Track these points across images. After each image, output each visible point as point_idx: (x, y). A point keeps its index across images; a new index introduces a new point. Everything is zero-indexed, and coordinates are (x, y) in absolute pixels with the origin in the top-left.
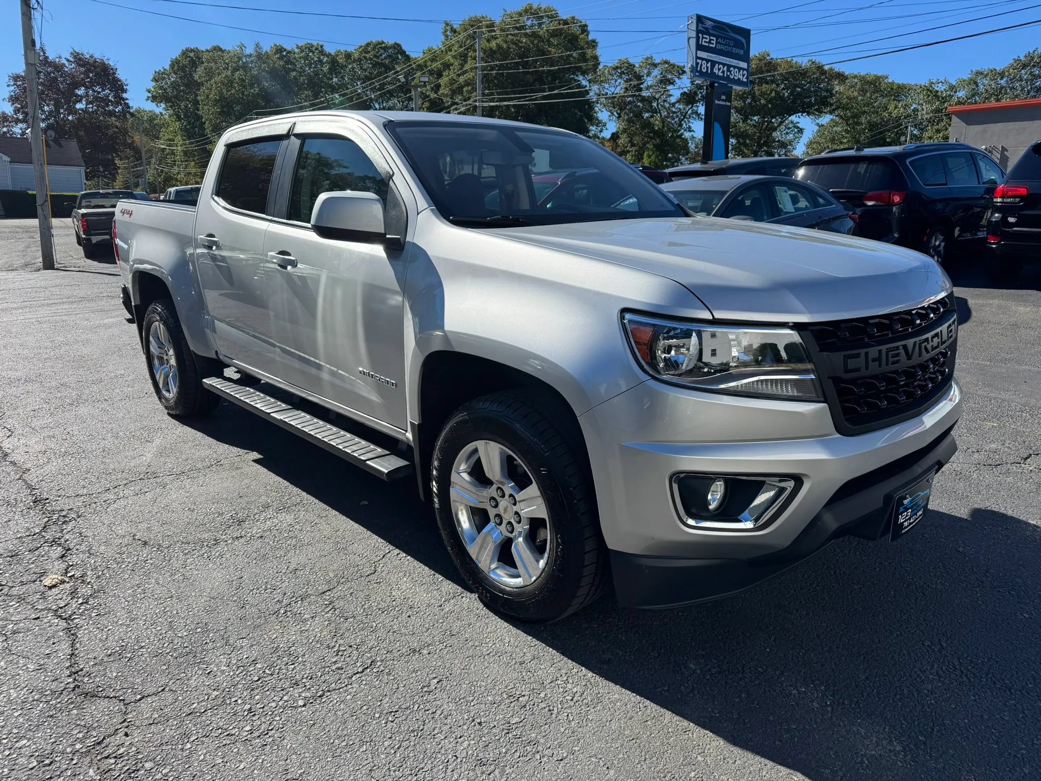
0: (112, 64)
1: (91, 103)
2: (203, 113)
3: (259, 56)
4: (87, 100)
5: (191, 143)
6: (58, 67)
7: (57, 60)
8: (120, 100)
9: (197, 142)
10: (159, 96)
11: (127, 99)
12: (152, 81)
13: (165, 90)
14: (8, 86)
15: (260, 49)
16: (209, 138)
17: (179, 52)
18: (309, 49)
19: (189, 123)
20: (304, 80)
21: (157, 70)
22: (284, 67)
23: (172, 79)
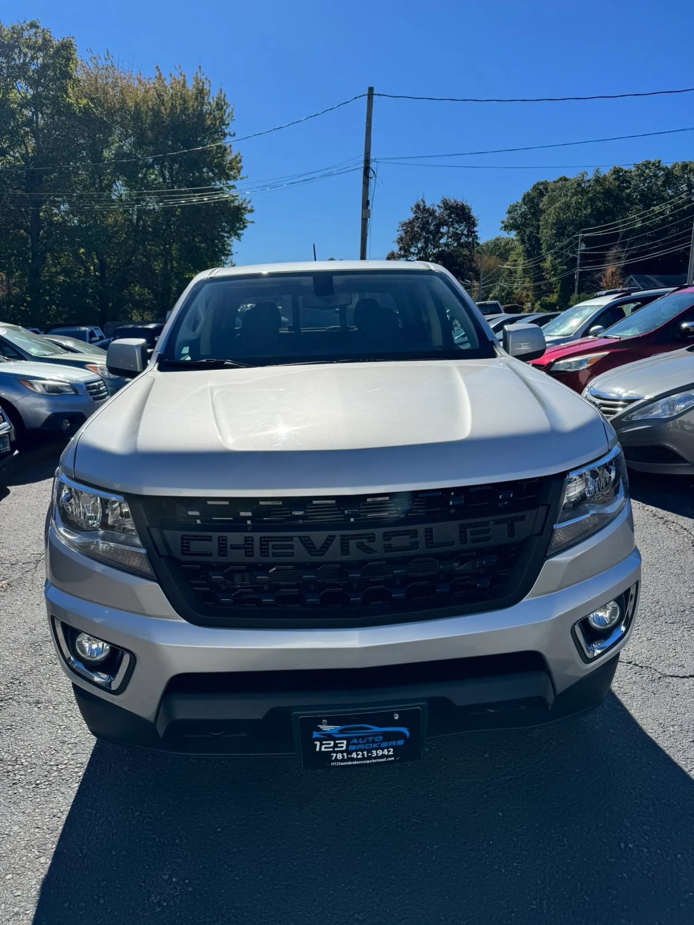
0: (469, 205)
1: (450, 237)
2: (542, 236)
3: (598, 180)
4: (448, 236)
5: (529, 262)
6: (432, 213)
7: (431, 208)
8: (471, 233)
9: (534, 260)
10: (510, 225)
11: (477, 232)
12: (507, 213)
13: (516, 219)
14: (398, 231)
15: (598, 174)
16: (544, 256)
17: (531, 186)
18: (646, 166)
19: (531, 245)
20: (636, 196)
21: (512, 204)
22: (619, 186)
23: (523, 210)
